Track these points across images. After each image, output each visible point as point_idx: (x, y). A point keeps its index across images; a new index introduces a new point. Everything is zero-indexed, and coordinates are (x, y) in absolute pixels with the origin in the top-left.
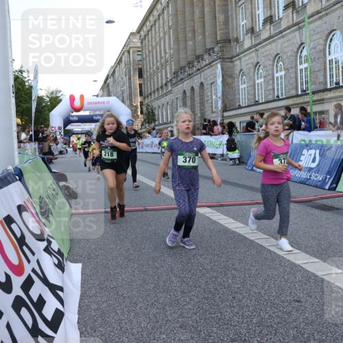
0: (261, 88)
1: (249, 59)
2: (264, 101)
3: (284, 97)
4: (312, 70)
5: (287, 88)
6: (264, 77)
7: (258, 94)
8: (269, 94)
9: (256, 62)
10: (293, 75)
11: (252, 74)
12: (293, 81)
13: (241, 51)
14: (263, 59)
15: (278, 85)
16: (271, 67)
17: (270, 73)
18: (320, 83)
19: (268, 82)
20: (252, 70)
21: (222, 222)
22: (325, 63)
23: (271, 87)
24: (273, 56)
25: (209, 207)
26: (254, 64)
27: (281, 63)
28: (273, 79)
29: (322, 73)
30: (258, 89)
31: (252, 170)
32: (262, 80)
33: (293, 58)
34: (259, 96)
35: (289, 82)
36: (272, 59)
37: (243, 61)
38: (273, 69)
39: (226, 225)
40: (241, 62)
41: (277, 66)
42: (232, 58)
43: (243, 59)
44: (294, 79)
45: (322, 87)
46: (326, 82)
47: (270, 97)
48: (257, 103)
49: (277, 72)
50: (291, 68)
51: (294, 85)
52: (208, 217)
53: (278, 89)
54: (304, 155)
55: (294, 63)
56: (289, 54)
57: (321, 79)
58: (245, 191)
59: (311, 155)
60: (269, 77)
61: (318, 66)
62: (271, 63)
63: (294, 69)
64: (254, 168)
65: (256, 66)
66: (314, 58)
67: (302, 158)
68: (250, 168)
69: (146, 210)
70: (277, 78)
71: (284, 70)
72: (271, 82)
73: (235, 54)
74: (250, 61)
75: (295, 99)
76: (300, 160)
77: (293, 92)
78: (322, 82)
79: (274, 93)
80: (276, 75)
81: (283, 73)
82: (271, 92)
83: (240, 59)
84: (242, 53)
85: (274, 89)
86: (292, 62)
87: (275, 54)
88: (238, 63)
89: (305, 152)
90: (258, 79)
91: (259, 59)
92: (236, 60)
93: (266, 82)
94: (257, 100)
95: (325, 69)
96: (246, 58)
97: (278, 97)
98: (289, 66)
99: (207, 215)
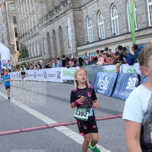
0: (103, 28)
1: (93, 8)
2: (105, 38)
3: (119, 34)
4: (137, 13)
5: (120, 28)
6: (104, 20)
7: (101, 33)
8: (108, 33)
9: (98, 10)
10: (124, 18)
11: (95, 19)
12: (124, 22)
13: (86, 2)
14: (102, 7)
15: (114, 26)
16: (108, 13)
17: (108, 17)
18: (143, 23)
19: (107, 24)
20: (95, 16)
21: (72, 137)
22: (146, 8)
23: (109, 27)
24: (110, 5)
25: (64, 125)
26: (97, 12)
27: (115, 10)
28: (111, 22)
29: (145, 15)
30: (100, 29)
32: (103, 23)
33: (123, 6)
34: (101, 34)
35: (122, 23)
36: (109, 7)
37: (88, 10)
38: (110, 14)
39: (75, 140)
40: (87, 11)
41: (112, 12)
42: (80, 8)
43: (88, 8)
44: (125, 21)
45: (145, 26)
46: (148, 22)
47: (109, 35)
48: (100, 40)
49: (113, 16)
50: (123, 13)
51: (126, 25)
52: (63, 134)
53: (114, 29)
54: (129, 81)
55: (124, 9)
56: (120, 3)
57: (144, 20)
59: (134, 81)
60: (108, 21)
61: (142, 10)
62: (108, 10)
63: (124, 14)
65: (98, 13)
66: (138, 5)
67: (129, 83)
69: (22, 131)
70: (113, 20)
71: (118, 14)
72: (109, 24)
73: (82, 5)
74: (93, 10)
75: (126, 35)
76: (127, 85)
77: (125, 31)
78: (144, 22)
79: (112, 31)
80: (112, 19)
81: (117, 17)
82: (110, 31)
83: (86, 8)
84: (87, 4)
85: (111, 29)
86: (123, 8)
87: (111, 3)
88: (84, 11)
89: (130, 79)
90: (100, 22)
91: (100, 7)
92: (83, 9)
93: (106, 24)
94: (100, 37)
95: (147, 12)
96: (91, 7)
97: (115, 34)
98: (121, 12)
99: (63, 132)
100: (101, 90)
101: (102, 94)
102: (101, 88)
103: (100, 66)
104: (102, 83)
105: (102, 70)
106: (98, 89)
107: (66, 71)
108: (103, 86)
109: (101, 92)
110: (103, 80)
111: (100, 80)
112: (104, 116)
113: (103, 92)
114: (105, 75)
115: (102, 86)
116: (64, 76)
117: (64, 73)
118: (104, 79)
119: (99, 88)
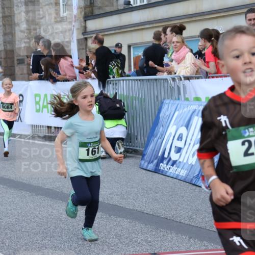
31: (157, 171)
58: (139, 226)
64: (163, 166)
68: (151, 166)
100: (174, 163)
101: (176, 178)
102: (174, 156)
103: (174, 79)
104: (180, 138)
105: (179, 93)
106: (162, 159)
107: (46, 95)
108: (184, 152)
109: (173, 171)
110: (183, 130)
111: (172, 129)
112: (192, 249)
113: (183, 173)
114: (193, 112)
115: (179, 150)
116: (38, 111)
117: (37, 103)
118: (188, 126)
119: (166, 156)
